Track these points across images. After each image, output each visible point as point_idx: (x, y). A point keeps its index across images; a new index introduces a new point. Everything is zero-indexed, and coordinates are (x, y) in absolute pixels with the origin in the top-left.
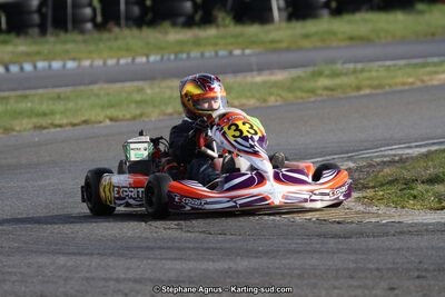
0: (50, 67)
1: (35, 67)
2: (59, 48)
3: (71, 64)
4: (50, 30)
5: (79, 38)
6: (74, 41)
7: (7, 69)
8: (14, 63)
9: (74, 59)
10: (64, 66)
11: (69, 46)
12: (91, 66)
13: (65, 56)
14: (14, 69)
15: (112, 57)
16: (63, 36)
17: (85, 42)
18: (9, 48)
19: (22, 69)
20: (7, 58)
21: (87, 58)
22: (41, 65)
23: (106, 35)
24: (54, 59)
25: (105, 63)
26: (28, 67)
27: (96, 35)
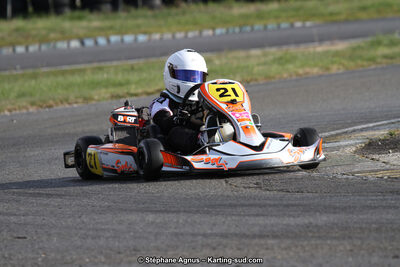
0: (122, 40)
1: (108, 41)
2: (131, 23)
3: (142, 38)
4: (122, 6)
5: (149, 13)
6: (145, 17)
7: (82, 43)
8: (88, 37)
9: (145, 33)
10: (136, 40)
11: (140, 21)
12: (161, 39)
13: (137, 30)
14: (89, 43)
15: (180, 31)
16: (133, 11)
17: (155, 17)
18: (84, 23)
19: (96, 43)
20: (81, 33)
21: (157, 32)
22: (114, 39)
23: (174, 10)
24: (126, 33)
25: (174, 37)
26: (102, 41)
27: (165, 10)
